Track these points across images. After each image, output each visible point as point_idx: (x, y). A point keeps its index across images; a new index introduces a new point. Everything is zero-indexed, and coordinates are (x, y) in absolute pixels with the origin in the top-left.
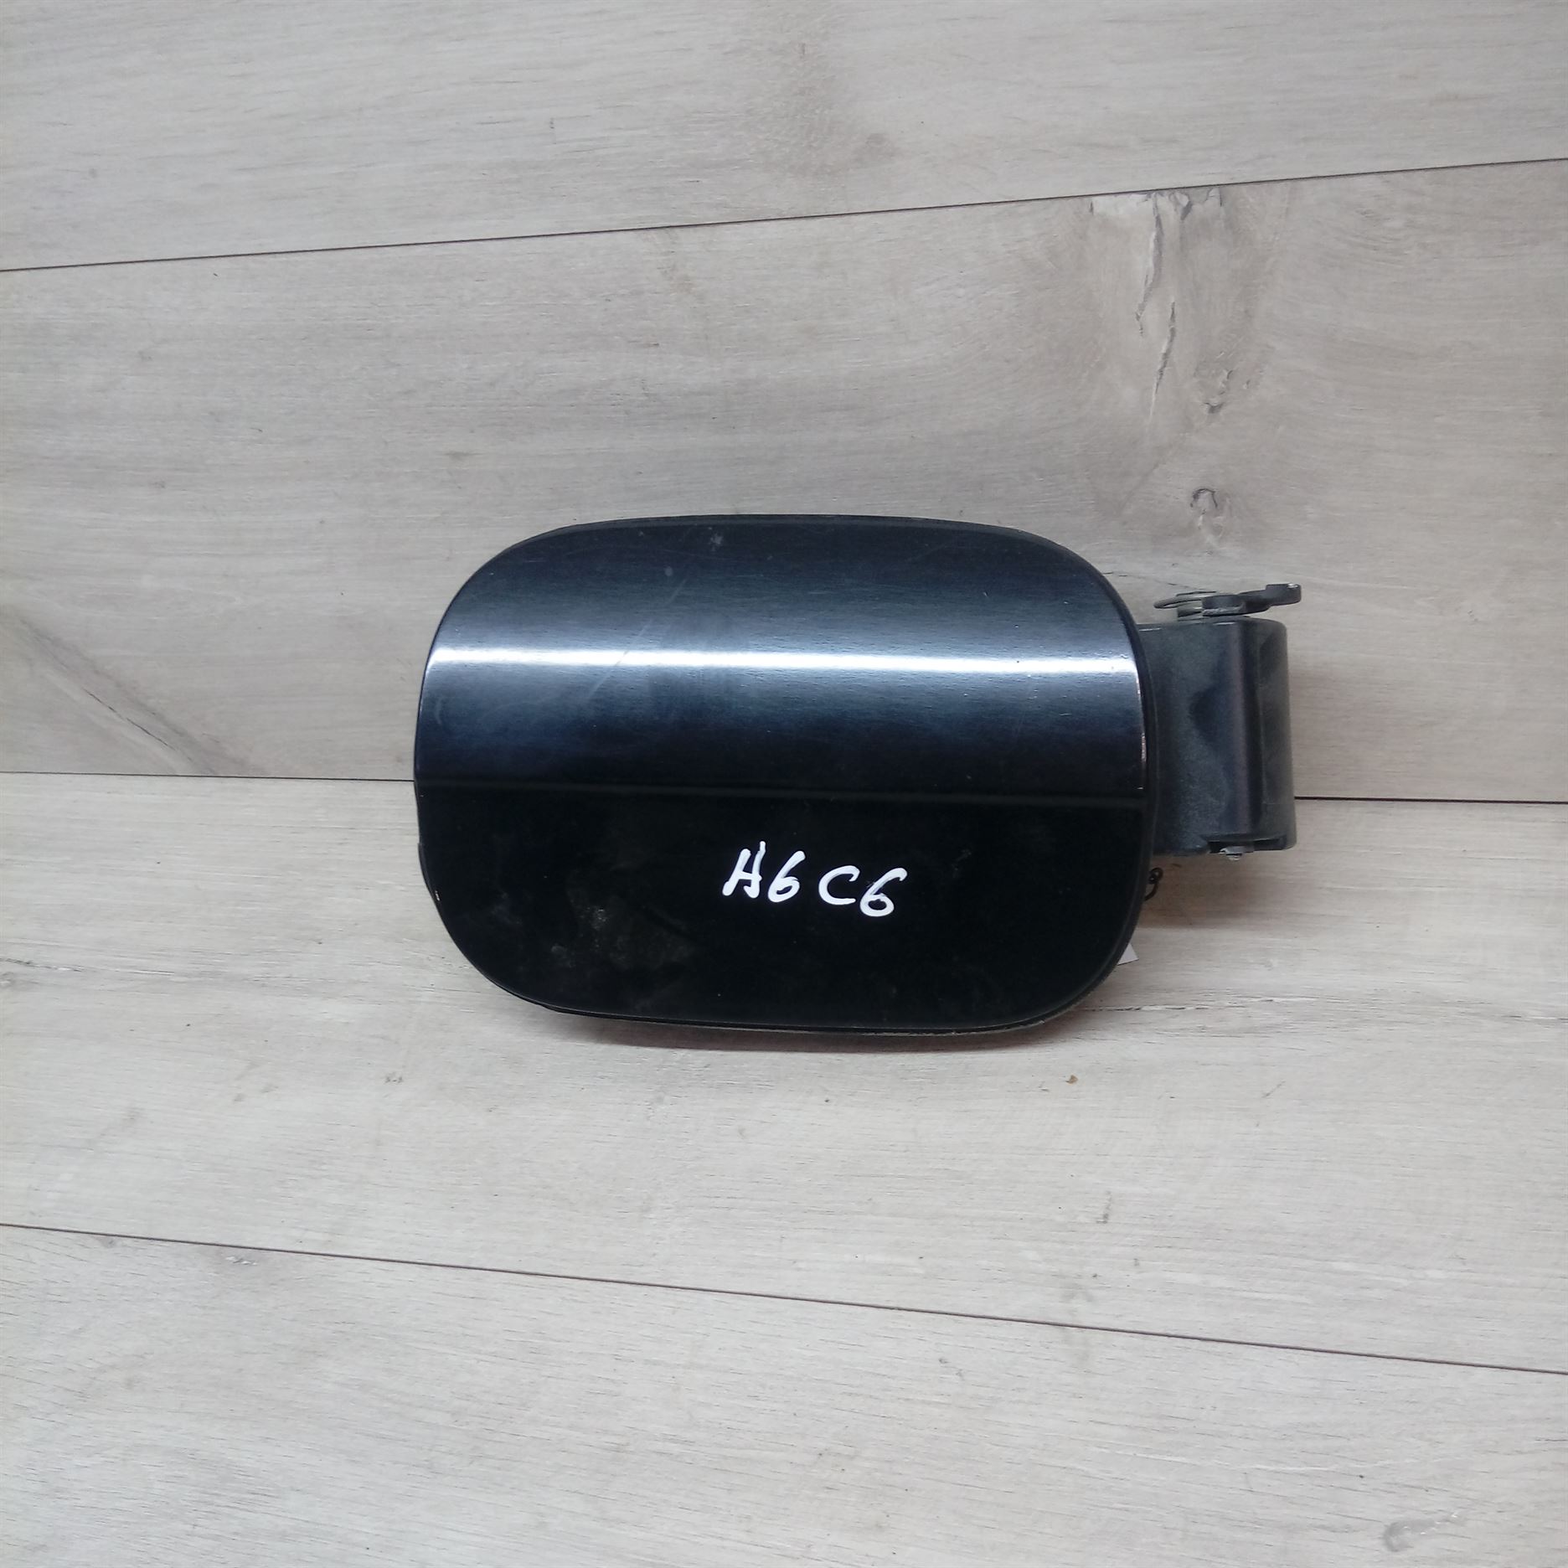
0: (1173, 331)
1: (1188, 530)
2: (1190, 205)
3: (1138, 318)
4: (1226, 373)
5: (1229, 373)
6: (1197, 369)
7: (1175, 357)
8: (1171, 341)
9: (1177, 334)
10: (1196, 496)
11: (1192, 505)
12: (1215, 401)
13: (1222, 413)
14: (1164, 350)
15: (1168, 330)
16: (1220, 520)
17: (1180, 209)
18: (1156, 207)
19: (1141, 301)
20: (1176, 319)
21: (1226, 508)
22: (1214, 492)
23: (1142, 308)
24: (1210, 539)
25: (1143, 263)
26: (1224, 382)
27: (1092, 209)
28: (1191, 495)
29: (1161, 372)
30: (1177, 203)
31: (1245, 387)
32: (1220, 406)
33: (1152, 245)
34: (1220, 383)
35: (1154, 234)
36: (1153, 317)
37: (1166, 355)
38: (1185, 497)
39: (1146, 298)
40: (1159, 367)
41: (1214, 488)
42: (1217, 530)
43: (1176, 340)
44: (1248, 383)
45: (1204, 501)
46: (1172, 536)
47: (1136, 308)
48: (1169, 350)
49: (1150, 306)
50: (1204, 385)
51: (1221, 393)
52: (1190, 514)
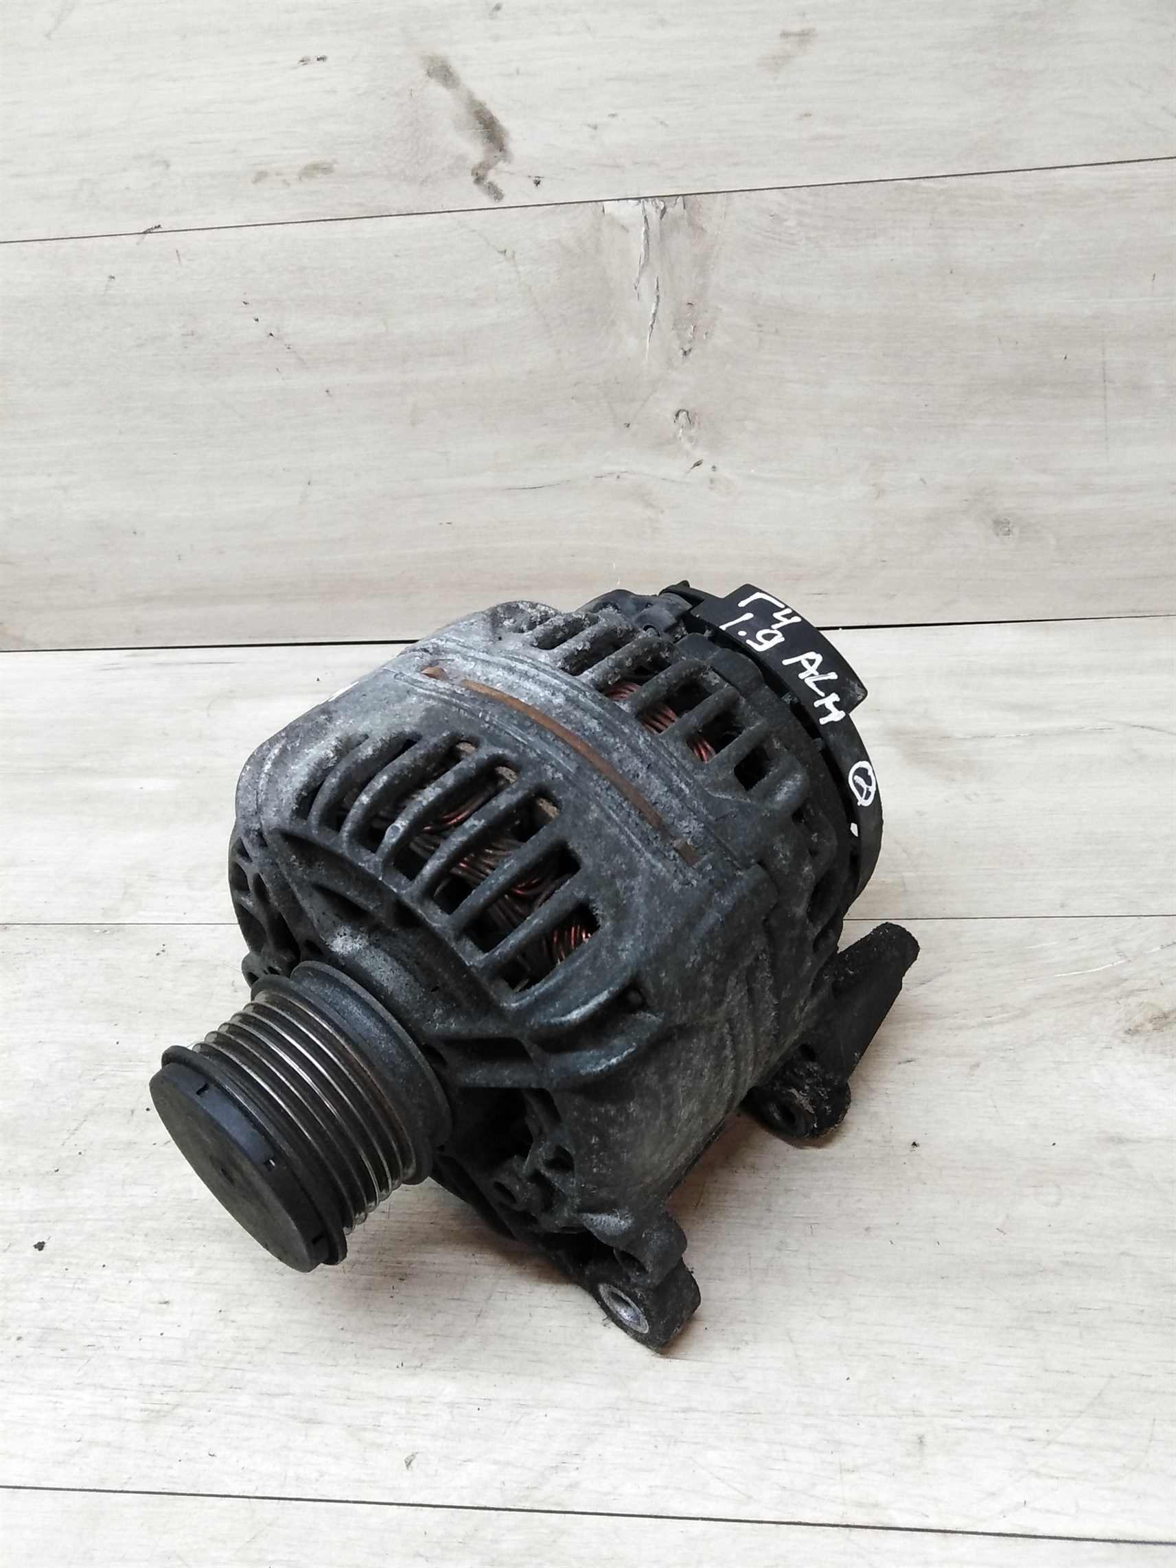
0: (658, 297)
1: (674, 440)
2: (665, 208)
3: (636, 288)
5: (695, 327)
6: (674, 324)
7: (660, 316)
8: (657, 304)
9: (661, 299)
11: (675, 423)
12: (686, 347)
13: (691, 355)
14: (653, 312)
15: (655, 297)
16: (693, 432)
17: (659, 211)
18: (644, 210)
19: (637, 276)
20: (660, 288)
21: (696, 424)
22: (688, 412)
23: (638, 281)
24: (688, 446)
25: (638, 249)
26: (691, 334)
27: (603, 211)
28: (674, 414)
29: (652, 326)
30: (657, 207)
31: (704, 337)
32: (690, 350)
33: (643, 237)
34: (689, 334)
35: (644, 229)
36: (646, 288)
37: (654, 315)
38: (670, 416)
39: (640, 273)
40: (651, 323)
41: (689, 409)
42: (691, 439)
43: (660, 304)
44: (706, 334)
45: (682, 418)
46: (663, 444)
47: (634, 281)
48: (656, 311)
49: (643, 280)
50: (679, 336)
51: (690, 342)
52: (674, 426)
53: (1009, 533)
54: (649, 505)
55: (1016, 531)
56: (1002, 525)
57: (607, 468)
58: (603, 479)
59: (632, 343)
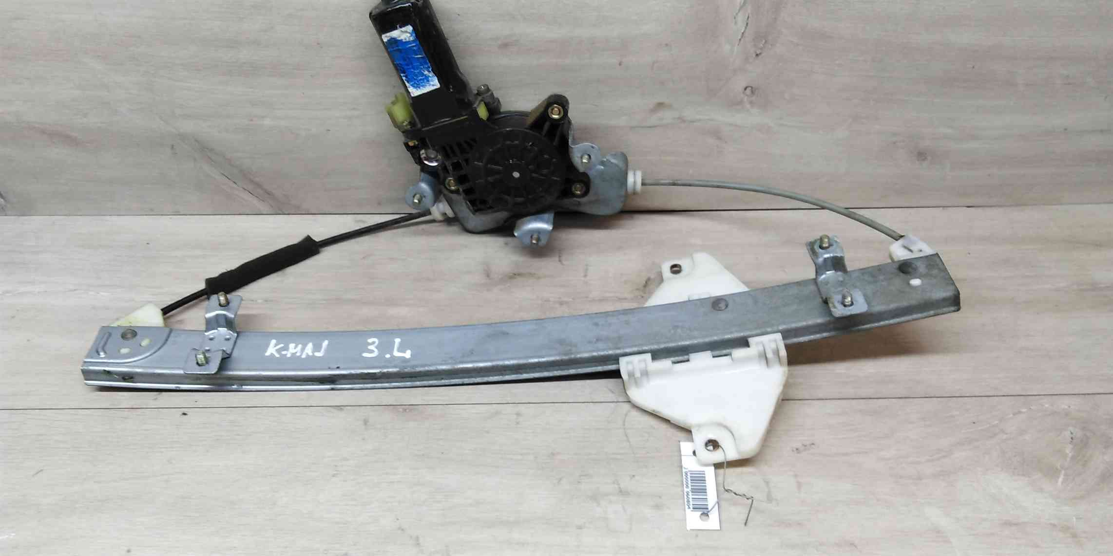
0: (747, 24)
1: (741, 103)
3: (735, 18)
4: (764, 41)
5: (766, 42)
6: (754, 39)
7: (746, 34)
8: (746, 28)
9: (749, 25)
10: (745, 89)
11: (743, 93)
12: (758, 53)
13: (760, 57)
14: (742, 31)
15: (746, 24)
16: (754, 98)
19: (737, 11)
20: (749, 19)
21: (756, 94)
22: (752, 87)
23: (737, 14)
24: (748, 106)
26: (763, 45)
28: (743, 89)
29: (740, 40)
31: (770, 46)
32: (760, 54)
34: (761, 45)
36: (741, 18)
37: (743, 33)
38: (741, 89)
39: (739, 11)
40: (739, 37)
41: (754, 86)
42: (751, 103)
43: (748, 27)
44: (771, 45)
45: (748, 91)
46: (734, 104)
47: (735, 14)
48: (744, 31)
49: (739, 14)
50: (755, 46)
51: (761, 49)
52: (742, 95)
53: (924, 160)
54: (719, 138)
55: (929, 158)
56: (922, 155)
57: (698, 117)
58: (695, 124)
59: (727, 47)
